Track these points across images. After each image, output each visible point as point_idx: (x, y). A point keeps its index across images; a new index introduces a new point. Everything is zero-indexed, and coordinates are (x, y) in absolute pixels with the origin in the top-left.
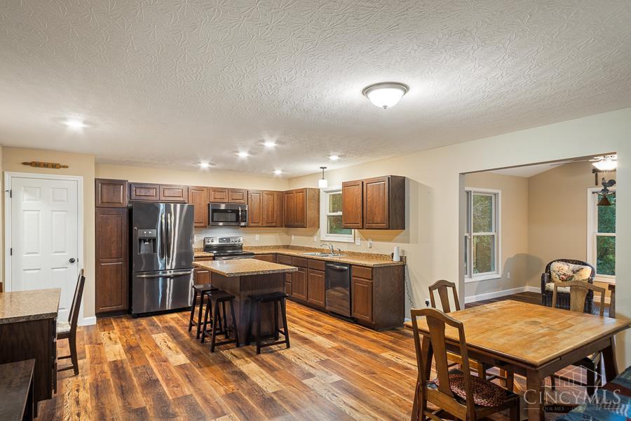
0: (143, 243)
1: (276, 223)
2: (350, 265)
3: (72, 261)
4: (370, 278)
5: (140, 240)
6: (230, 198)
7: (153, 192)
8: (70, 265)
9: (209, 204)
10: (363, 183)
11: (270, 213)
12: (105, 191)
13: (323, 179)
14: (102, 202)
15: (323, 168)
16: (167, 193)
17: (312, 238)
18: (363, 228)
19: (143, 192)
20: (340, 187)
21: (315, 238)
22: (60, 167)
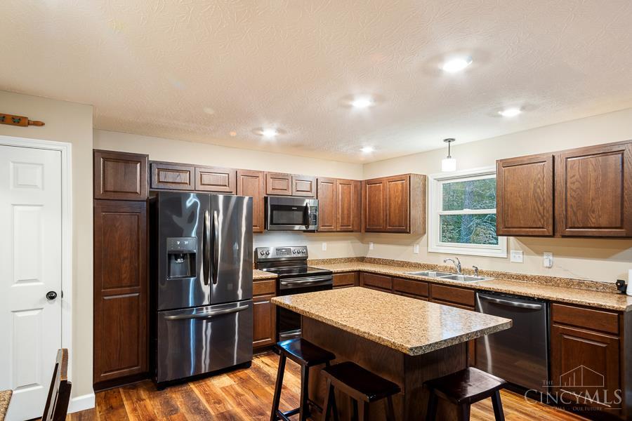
0: (173, 261)
1: (353, 227)
2: (548, 302)
3: (51, 296)
4: (616, 332)
5: (170, 256)
6: (294, 190)
7: (184, 177)
8: (49, 305)
9: (266, 199)
10: (554, 157)
11: (346, 212)
12: (110, 171)
13: (449, 157)
14: (105, 191)
15: (449, 140)
16: (206, 179)
17: (410, 248)
18: (553, 236)
19: (170, 177)
20: (493, 168)
21: (417, 249)
22: (29, 124)
